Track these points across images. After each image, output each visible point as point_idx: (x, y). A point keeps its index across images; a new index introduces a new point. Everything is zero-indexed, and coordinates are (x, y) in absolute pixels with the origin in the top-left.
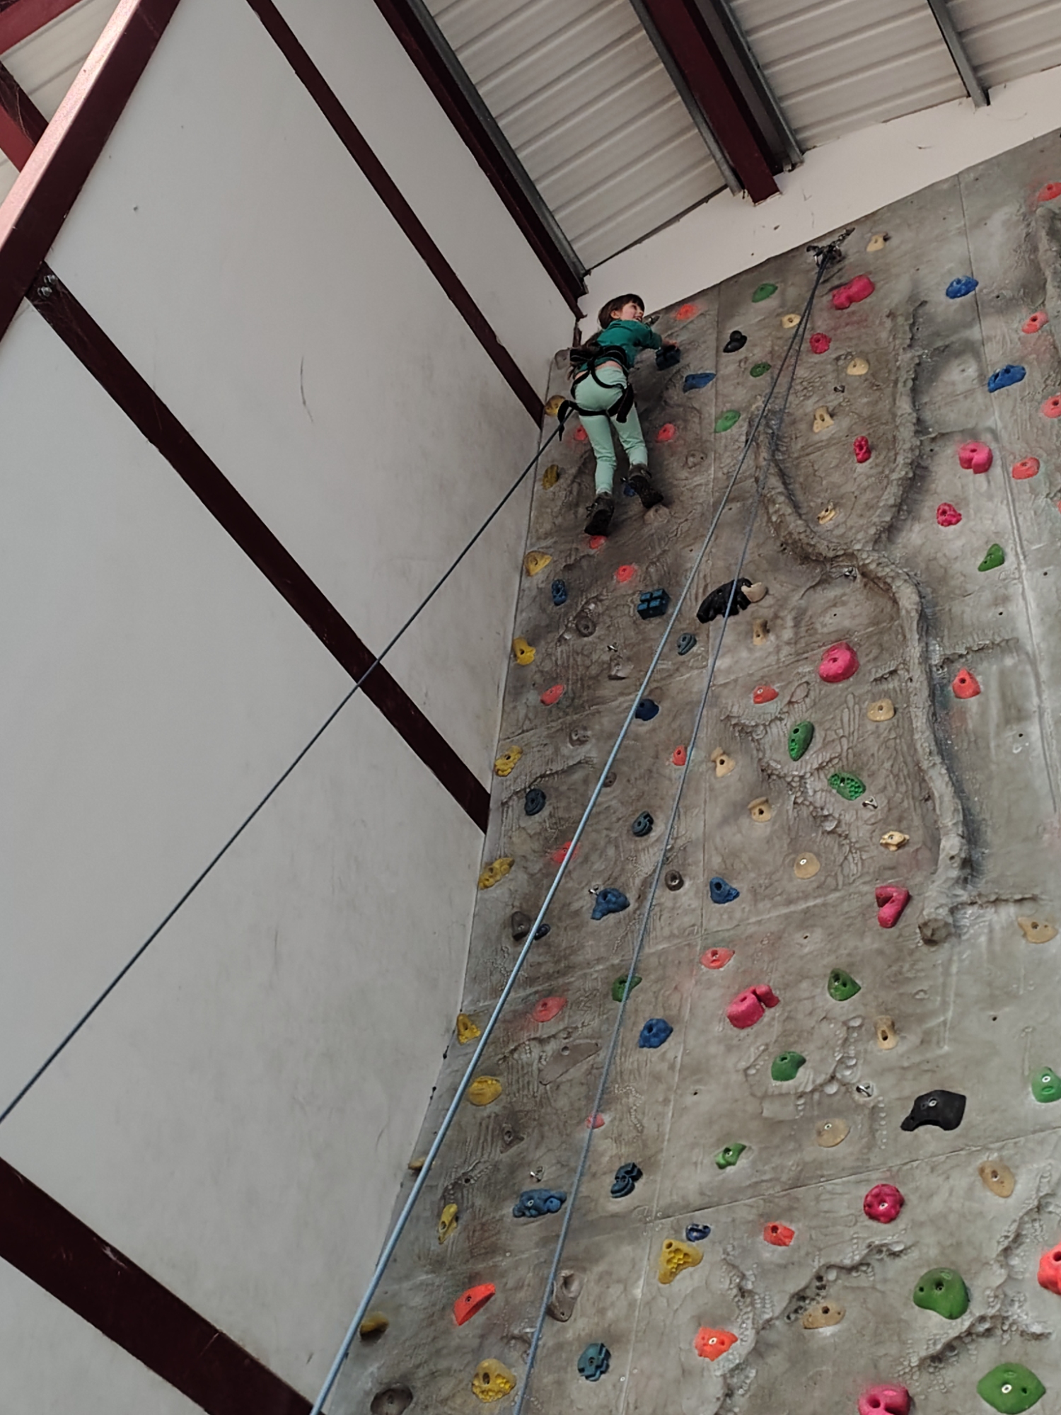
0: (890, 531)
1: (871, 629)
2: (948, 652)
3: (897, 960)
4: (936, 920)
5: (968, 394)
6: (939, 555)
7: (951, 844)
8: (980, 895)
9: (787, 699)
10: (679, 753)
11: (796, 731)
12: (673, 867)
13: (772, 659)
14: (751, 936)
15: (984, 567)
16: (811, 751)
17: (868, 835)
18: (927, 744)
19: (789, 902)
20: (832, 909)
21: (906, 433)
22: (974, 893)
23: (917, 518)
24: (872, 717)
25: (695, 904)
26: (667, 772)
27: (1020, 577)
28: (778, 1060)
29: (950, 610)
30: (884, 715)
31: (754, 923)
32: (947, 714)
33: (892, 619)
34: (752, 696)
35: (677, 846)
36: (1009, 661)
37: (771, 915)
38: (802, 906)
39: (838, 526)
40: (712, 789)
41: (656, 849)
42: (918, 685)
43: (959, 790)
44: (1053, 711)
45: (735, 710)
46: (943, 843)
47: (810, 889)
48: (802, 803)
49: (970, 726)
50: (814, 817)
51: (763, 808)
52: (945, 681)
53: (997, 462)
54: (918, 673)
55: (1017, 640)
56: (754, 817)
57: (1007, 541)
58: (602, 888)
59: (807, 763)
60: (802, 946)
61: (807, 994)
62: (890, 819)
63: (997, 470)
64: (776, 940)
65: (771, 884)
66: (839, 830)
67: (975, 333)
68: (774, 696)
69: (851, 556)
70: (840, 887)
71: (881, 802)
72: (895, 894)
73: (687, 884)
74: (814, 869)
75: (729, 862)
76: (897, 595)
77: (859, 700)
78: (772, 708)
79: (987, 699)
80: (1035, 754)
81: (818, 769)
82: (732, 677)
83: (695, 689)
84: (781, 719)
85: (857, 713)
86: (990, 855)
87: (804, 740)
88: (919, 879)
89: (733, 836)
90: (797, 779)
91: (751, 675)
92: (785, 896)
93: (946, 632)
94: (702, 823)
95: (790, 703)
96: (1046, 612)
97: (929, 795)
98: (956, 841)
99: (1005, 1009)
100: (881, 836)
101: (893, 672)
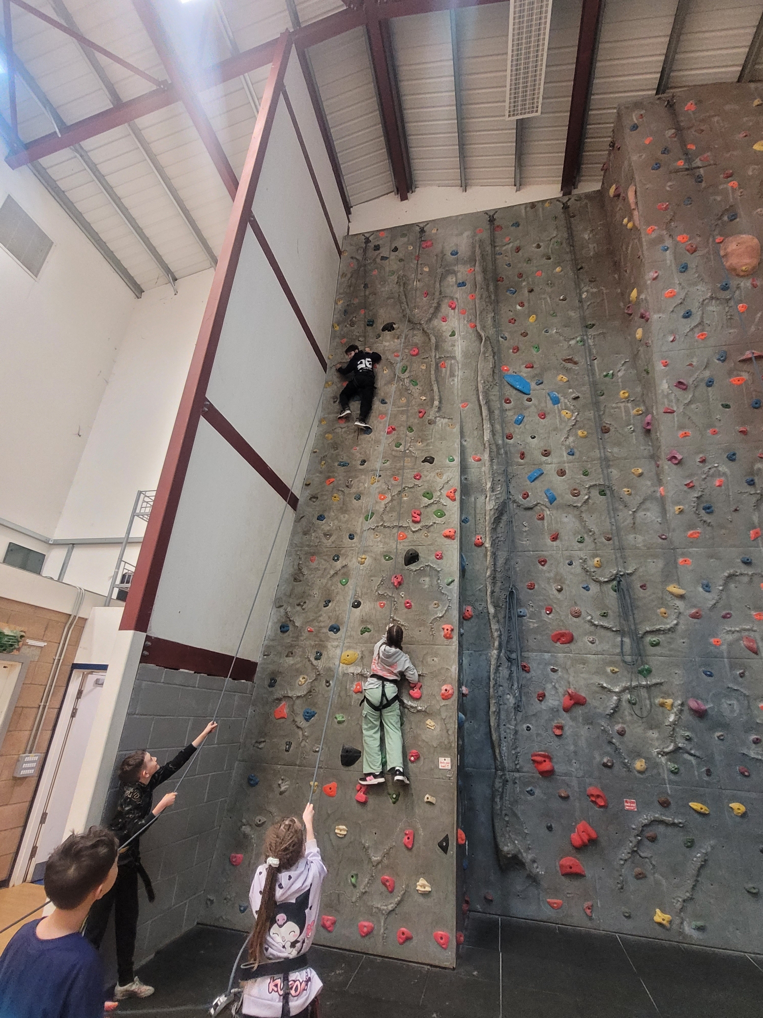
0: (430, 320)
1: (422, 345)
2: (440, 356)
3: (422, 426)
4: (432, 419)
5: (452, 286)
6: (441, 329)
7: (436, 403)
8: (441, 415)
11: (404, 366)
13: (399, 346)
15: (450, 336)
16: (406, 372)
17: (417, 396)
18: (433, 377)
19: (399, 407)
20: (408, 411)
21: (437, 294)
23: (437, 318)
24: (421, 368)
27: (458, 341)
28: (396, 443)
29: (442, 345)
30: (424, 368)
31: (391, 411)
32: (438, 371)
33: (428, 344)
34: (393, 355)
36: (453, 362)
37: (394, 409)
38: (401, 409)
39: (418, 314)
40: (382, 376)
43: (439, 391)
44: (460, 376)
45: (389, 357)
46: (434, 402)
47: (404, 405)
48: (403, 385)
49: (442, 375)
50: (406, 389)
51: (395, 384)
52: (439, 363)
53: (457, 308)
54: (434, 360)
55: (455, 357)
56: (392, 386)
57: (456, 330)
59: (405, 375)
60: (401, 418)
61: (402, 430)
62: (423, 393)
63: (456, 310)
64: (395, 415)
65: (395, 402)
66: (411, 393)
67: (456, 268)
68: (398, 356)
69: (420, 324)
70: (410, 407)
71: (421, 389)
72: (423, 411)
74: (405, 401)
75: (386, 395)
76: (431, 339)
77: (418, 362)
78: (398, 359)
79: (447, 370)
80: (455, 385)
81: (408, 377)
82: (389, 348)
84: (400, 363)
85: (418, 365)
86: (443, 407)
88: (428, 409)
89: (387, 389)
90: (403, 379)
91: (393, 349)
93: (441, 351)
95: (403, 359)
96: (462, 351)
97: (432, 390)
98: (438, 402)
99: (444, 441)
100: (421, 397)
101: (427, 358)
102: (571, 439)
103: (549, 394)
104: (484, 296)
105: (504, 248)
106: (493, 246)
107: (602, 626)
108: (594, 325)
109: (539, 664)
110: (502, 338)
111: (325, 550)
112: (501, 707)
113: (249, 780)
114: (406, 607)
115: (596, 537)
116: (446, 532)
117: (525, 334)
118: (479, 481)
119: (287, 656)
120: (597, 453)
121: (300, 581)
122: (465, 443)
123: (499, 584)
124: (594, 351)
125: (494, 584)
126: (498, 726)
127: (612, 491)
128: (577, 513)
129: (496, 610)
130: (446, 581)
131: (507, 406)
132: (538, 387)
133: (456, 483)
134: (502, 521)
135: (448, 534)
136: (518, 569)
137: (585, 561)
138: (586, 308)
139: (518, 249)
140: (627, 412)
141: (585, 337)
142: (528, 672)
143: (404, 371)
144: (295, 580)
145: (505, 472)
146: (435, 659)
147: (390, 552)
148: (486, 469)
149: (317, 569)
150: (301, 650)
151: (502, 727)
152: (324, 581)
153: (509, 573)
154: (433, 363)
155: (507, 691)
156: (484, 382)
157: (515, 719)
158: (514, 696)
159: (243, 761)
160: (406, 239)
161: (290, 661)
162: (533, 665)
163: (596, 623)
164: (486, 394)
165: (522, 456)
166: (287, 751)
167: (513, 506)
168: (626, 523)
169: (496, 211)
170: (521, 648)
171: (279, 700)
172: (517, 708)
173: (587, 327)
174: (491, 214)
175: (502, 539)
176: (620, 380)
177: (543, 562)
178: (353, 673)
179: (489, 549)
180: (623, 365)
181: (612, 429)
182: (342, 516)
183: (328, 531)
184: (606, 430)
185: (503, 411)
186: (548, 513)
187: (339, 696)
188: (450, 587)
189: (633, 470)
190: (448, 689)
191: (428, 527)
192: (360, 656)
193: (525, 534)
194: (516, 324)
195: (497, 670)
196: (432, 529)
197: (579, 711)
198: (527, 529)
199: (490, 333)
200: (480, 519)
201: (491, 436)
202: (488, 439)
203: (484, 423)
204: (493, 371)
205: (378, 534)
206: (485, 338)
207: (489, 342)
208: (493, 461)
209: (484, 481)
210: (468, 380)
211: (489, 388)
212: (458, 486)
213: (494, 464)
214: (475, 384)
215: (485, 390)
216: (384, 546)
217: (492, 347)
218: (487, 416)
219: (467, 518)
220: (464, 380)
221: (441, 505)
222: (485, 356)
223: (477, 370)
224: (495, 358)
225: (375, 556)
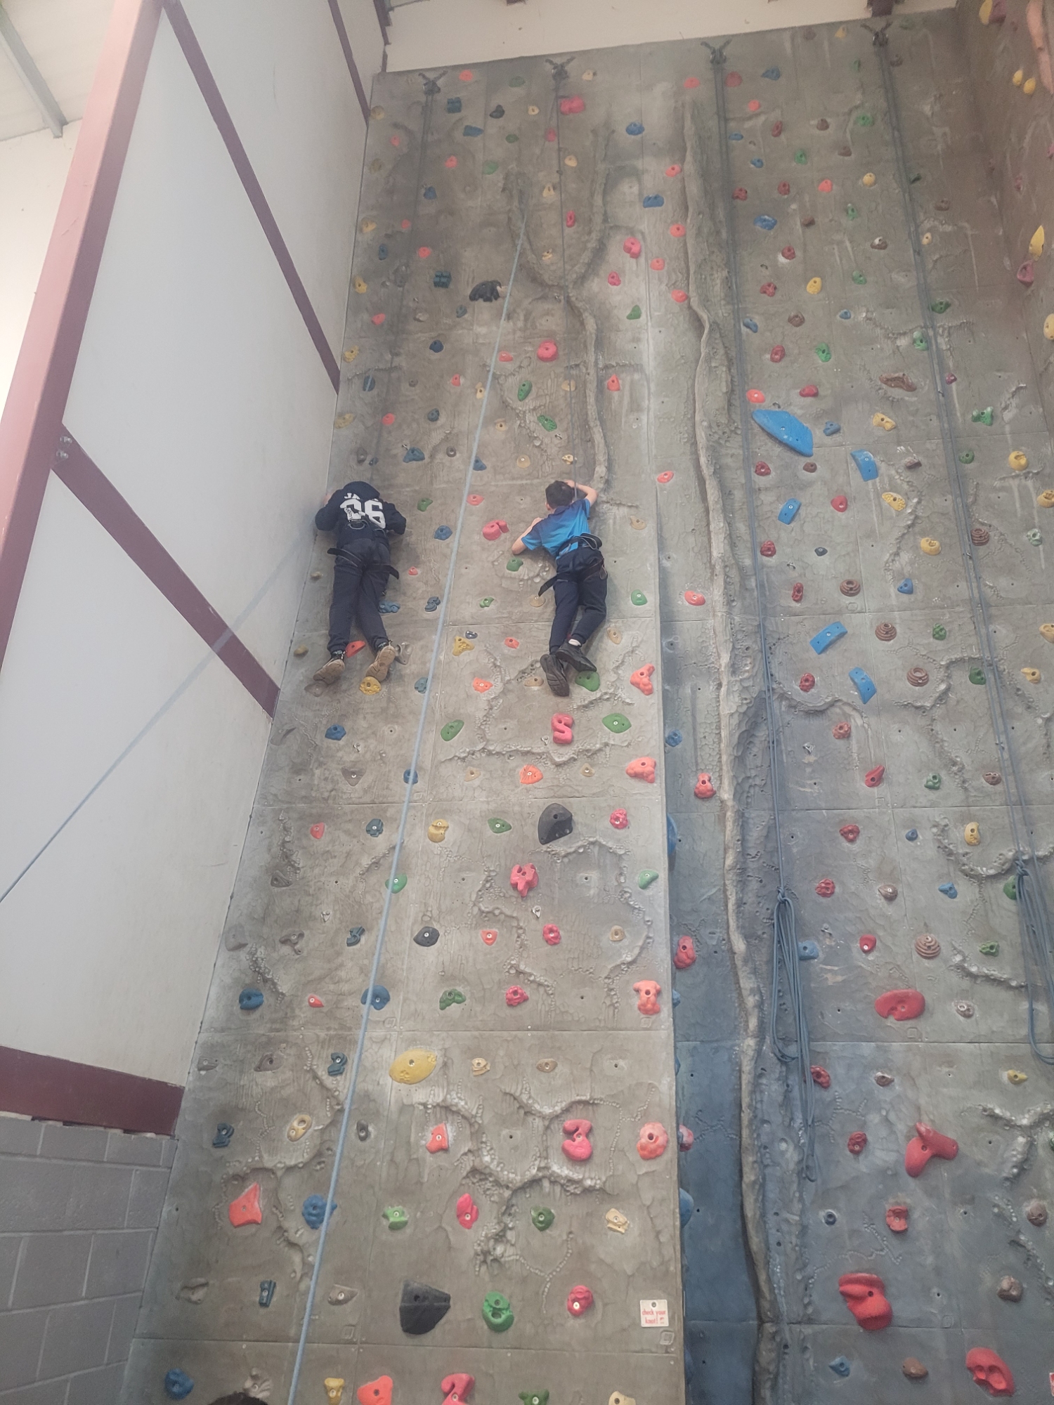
0: (582, 279)
1: (566, 335)
2: (608, 363)
5: (632, 204)
6: (607, 302)
7: (601, 471)
8: (612, 499)
9: (518, 364)
10: (456, 378)
11: (524, 385)
12: (451, 444)
13: (510, 337)
14: (492, 492)
15: (630, 317)
16: (529, 398)
17: (556, 453)
18: (593, 412)
19: (513, 479)
20: (536, 488)
21: (598, 220)
22: (610, 497)
23: (597, 274)
24: (563, 388)
25: (462, 467)
26: (448, 388)
27: (648, 329)
29: (610, 338)
30: (571, 389)
31: (494, 486)
32: (604, 398)
33: (579, 334)
34: (498, 355)
35: (453, 432)
36: (636, 376)
37: (503, 483)
38: (519, 482)
39: (552, 264)
40: (474, 405)
41: (441, 431)
43: (607, 445)
44: (654, 411)
45: (489, 362)
46: (597, 469)
48: (524, 426)
49: (613, 407)
50: (529, 436)
51: (502, 423)
52: (605, 378)
53: (643, 255)
54: (592, 371)
55: (642, 365)
56: (497, 428)
57: (643, 305)
58: (410, 445)
59: (527, 404)
60: (520, 504)
62: (568, 447)
63: (642, 260)
64: (506, 498)
65: (504, 467)
66: (542, 447)
67: (639, 164)
68: (510, 360)
69: (561, 287)
70: (540, 477)
71: (564, 437)
73: (458, 455)
74: (527, 464)
75: (481, 449)
76: (585, 322)
77: (557, 376)
78: (510, 366)
79: (623, 395)
80: (643, 431)
81: (532, 409)
82: (487, 341)
83: (466, 342)
84: (514, 375)
85: (556, 383)
86: (616, 479)
87: (526, 391)
89: (485, 436)
90: (521, 412)
91: (498, 343)
92: (511, 475)
93: (608, 351)
94: (468, 423)
95: (520, 367)
96: (658, 354)
97: (591, 440)
98: (604, 469)
99: (621, 558)
100: (563, 455)
101: (577, 366)
102: (905, 557)
103: (853, 457)
104: (705, 230)
105: (748, 125)
106: (723, 115)
107: (989, 979)
108: (948, 305)
109: (849, 1067)
110: (747, 326)
111: (347, 808)
112: (768, 1171)
113: (169, 1383)
114: (548, 941)
115: (966, 776)
116: (635, 764)
117: (797, 321)
118: (702, 650)
119: (259, 1068)
120: (962, 590)
121: (288, 884)
122: (667, 564)
123: (754, 885)
124: (951, 364)
125: (742, 883)
126: (763, 1215)
127: (998, 674)
128: (922, 722)
129: (748, 944)
130: (637, 878)
131: (761, 481)
132: (828, 440)
133: (651, 653)
134: (757, 741)
135: (639, 769)
136: (795, 850)
137: (944, 830)
138: (930, 266)
139: (778, 129)
140: (1025, 497)
141: (931, 333)
142: (825, 1086)
143: (525, 393)
144: (276, 881)
145: (761, 629)
146: (621, 1063)
147: (504, 812)
148: (716, 621)
149: (328, 854)
150: (293, 1051)
151: (771, 1220)
152: (347, 882)
153: (775, 859)
154: (592, 378)
155: (780, 1134)
156: (710, 427)
157: (801, 1199)
158: (798, 1146)
159: (151, 1336)
160: (519, 91)
161: (268, 1080)
162: (836, 1071)
163: (974, 969)
164: (714, 451)
165: (798, 593)
166: (264, 1305)
167: (779, 707)
168: (1030, 745)
169: (728, 40)
170: (809, 1033)
171: (241, 1179)
172: (805, 1172)
173: (933, 310)
174: (717, 47)
175: (758, 781)
176: (1007, 429)
177: (851, 834)
178: (425, 1105)
179: (730, 803)
180: (1014, 394)
181: (994, 537)
182: (386, 729)
183: (355, 763)
184: (980, 539)
185: (752, 492)
186: (859, 722)
187: (392, 1160)
188: (648, 892)
189: (1042, 628)
190: (655, 1133)
191: (591, 754)
192: (441, 1060)
193: (808, 770)
194: (778, 295)
195: (756, 1087)
196: (600, 758)
197: (943, 1173)
198: (812, 758)
199: (720, 315)
200: (705, 737)
201: (728, 548)
202: (720, 555)
203: (711, 519)
204: (729, 401)
205: (474, 770)
206: (711, 326)
207: (718, 335)
208: (734, 604)
209: (712, 649)
210: (672, 420)
211: (719, 438)
212: (657, 661)
213: (736, 610)
214: (686, 428)
215: (711, 443)
216: (490, 799)
217: (726, 347)
218: (717, 503)
219: (676, 735)
220: (661, 420)
221: (620, 703)
222: (710, 367)
223: (692, 397)
224: (732, 371)
225: (468, 822)
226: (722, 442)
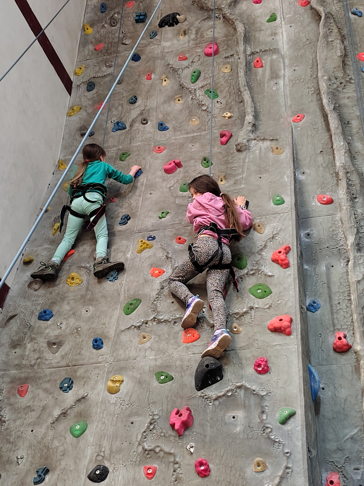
1: (225, 38)
2: (253, 50)
3: (227, 156)
4: (242, 143)
6: (252, 14)
7: (249, 118)
8: (258, 137)
9: (192, 60)
10: (149, 75)
11: (195, 72)
12: (144, 116)
13: (186, 45)
14: (172, 143)
15: (269, 21)
16: (199, 81)
17: (218, 112)
18: (243, 82)
19: (188, 133)
20: (203, 137)
22: (256, 136)
24: (222, 71)
25: (152, 130)
26: (143, 82)
27: (282, 26)
28: (183, 185)
29: (255, 35)
30: (227, 71)
31: (174, 139)
32: (251, 73)
33: (233, 36)
34: (178, 58)
35: (146, 109)
36: (274, 57)
37: (180, 137)
38: (192, 135)
40: (160, 90)
41: (138, 109)
42: (242, 61)
43: (253, 101)
44: (288, 76)
45: (171, 62)
46: (246, 118)
47: (195, 129)
48: (195, 99)
49: (258, 78)
50: (199, 105)
51: (180, 99)
52: (251, 61)
54: (242, 56)
55: (278, 49)
56: (176, 102)
57: (278, 12)
58: (116, 121)
59: (197, 84)
60: (191, 148)
61: (193, 165)
62: (226, 108)
64: (182, 146)
65: (181, 126)
66: (208, 110)
68: (186, 59)
69: (220, 9)
70: (206, 130)
71: (223, 102)
72: (227, 134)
73: (149, 123)
74: (197, 122)
75: (165, 117)
76: (236, 27)
77: (218, 64)
78: (185, 63)
79: (265, 69)
80: (280, 91)
81: (201, 87)
82: (171, 50)
83: (156, 53)
84: (188, 68)
85: (217, 69)
86: (261, 124)
87: (197, 76)
88: (235, 130)
89: (168, 108)
90: (193, 90)
91: (178, 50)
92: (186, 131)
93: (252, 43)
94: (156, 102)
95: (192, 62)
96: (290, 40)
97: (242, 101)
98: (251, 117)
99: (264, 175)
100: (223, 113)
101: (232, 55)
110: (354, 14)
111: (48, 371)
116: (275, 321)
118: (333, 236)
122: (302, 177)
133: (289, 239)
135: (278, 325)
147: (167, 366)
149: (30, 409)
156: (329, 79)
164: (334, 95)
182: (83, 310)
183: (57, 337)
191: (239, 316)
196: (247, 319)
199: (334, 10)
200: (339, 303)
201: (348, 159)
202: (341, 165)
203: (333, 141)
204: (343, 62)
205: (146, 334)
206: (326, 15)
207: (332, 21)
208: (357, 200)
209: (341, 235)
210: (302, 80)
211: (337, 87)
212: (293, 243)
213: (358, 205)
214: (313, 84)
215: (331, 90)
216: (157, 357)
217: (339, 29)
218: (337, 128)
219: (314, 302)
220: (294, 82)
221: (263, 276)
222: (327, 42)
223: (316, 64)
224: (345, 43)
225: (139, 376)
226: (339, 89)
